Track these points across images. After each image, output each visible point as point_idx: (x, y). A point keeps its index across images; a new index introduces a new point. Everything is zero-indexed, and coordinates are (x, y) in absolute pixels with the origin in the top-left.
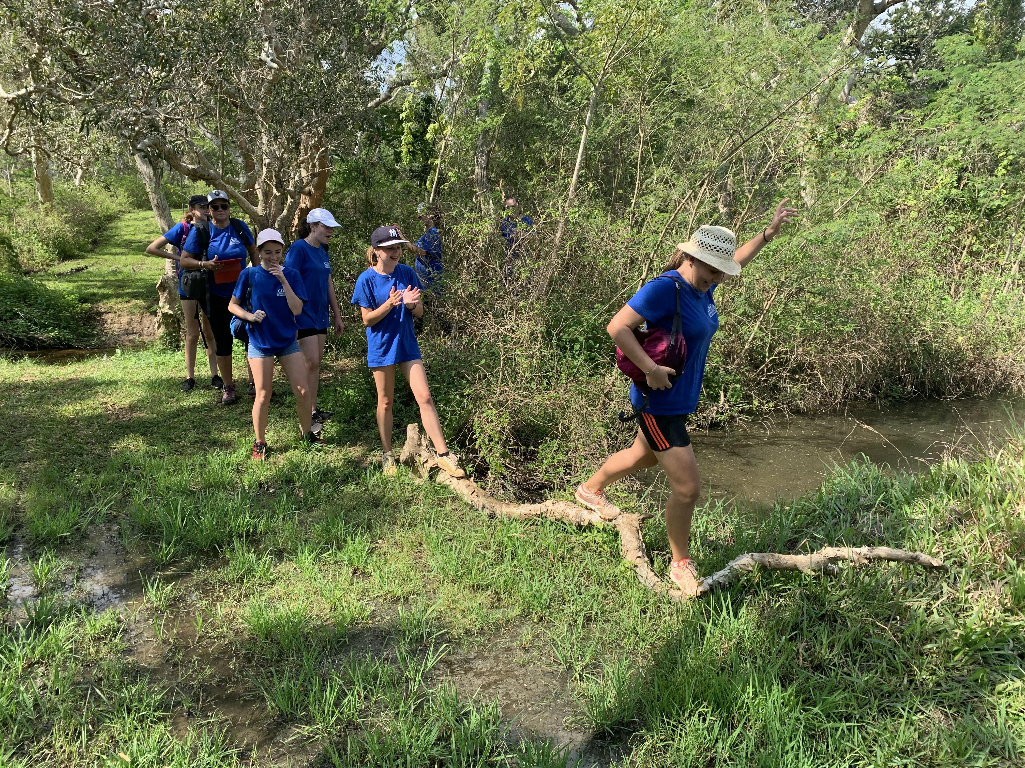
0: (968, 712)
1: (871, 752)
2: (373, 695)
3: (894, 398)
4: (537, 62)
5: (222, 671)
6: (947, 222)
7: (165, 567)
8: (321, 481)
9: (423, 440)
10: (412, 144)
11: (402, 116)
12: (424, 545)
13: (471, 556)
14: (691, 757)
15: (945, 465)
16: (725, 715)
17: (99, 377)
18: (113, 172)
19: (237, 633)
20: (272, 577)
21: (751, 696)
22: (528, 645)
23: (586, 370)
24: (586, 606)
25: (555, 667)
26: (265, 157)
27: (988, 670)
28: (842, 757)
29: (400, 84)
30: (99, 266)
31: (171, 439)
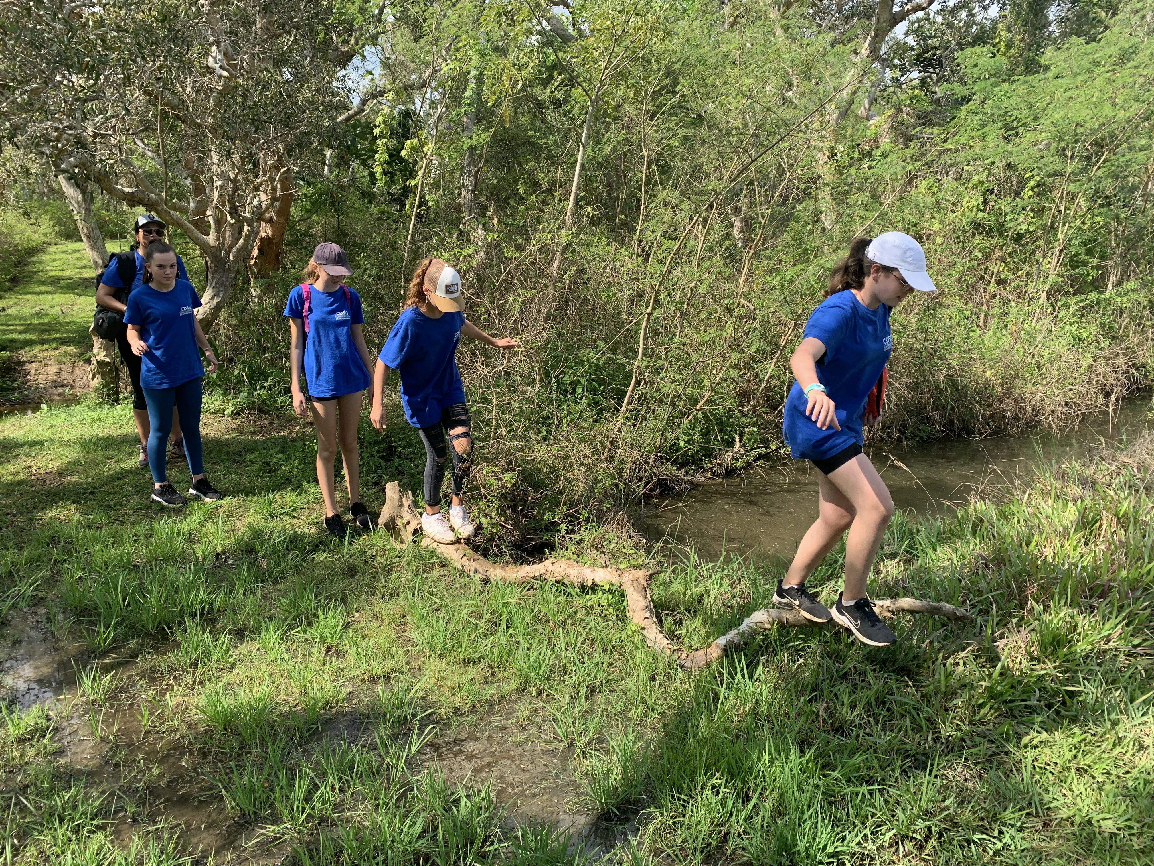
0: (994, 768)
1: (893, 816)
2: (349, 787)
3: (922, 438)
4: (525, 73)
5: (173, 770)
6: (974, 248)
7: (104, 654)
8: (287, 549)
9: (404, 499)
10: (389, 163)
11: (376, 131)
12: (408, 617)
13: (461, 627)
14: (703, 833)
15: (971, 509)
16: (740, 786)
17: (21, 437)
18: (35, 196)
19: (190, 726)
20: (231, 660)
21: (768, 764)
22: (526, 722)
23: (589, 416)
24: (589, 675)
25: (555, 744)
26: (215, 178)
27: (1013, 723)
28: (863, 823)
29: (374, 96)
30: (18, 308)
31: (110, 507)
